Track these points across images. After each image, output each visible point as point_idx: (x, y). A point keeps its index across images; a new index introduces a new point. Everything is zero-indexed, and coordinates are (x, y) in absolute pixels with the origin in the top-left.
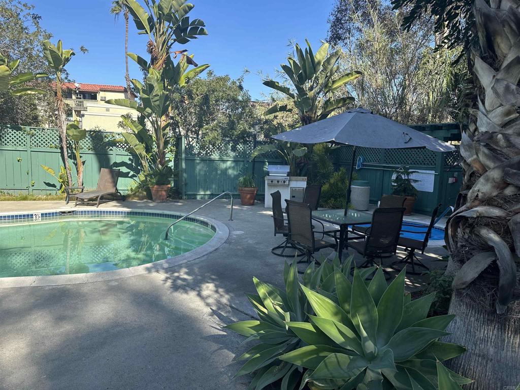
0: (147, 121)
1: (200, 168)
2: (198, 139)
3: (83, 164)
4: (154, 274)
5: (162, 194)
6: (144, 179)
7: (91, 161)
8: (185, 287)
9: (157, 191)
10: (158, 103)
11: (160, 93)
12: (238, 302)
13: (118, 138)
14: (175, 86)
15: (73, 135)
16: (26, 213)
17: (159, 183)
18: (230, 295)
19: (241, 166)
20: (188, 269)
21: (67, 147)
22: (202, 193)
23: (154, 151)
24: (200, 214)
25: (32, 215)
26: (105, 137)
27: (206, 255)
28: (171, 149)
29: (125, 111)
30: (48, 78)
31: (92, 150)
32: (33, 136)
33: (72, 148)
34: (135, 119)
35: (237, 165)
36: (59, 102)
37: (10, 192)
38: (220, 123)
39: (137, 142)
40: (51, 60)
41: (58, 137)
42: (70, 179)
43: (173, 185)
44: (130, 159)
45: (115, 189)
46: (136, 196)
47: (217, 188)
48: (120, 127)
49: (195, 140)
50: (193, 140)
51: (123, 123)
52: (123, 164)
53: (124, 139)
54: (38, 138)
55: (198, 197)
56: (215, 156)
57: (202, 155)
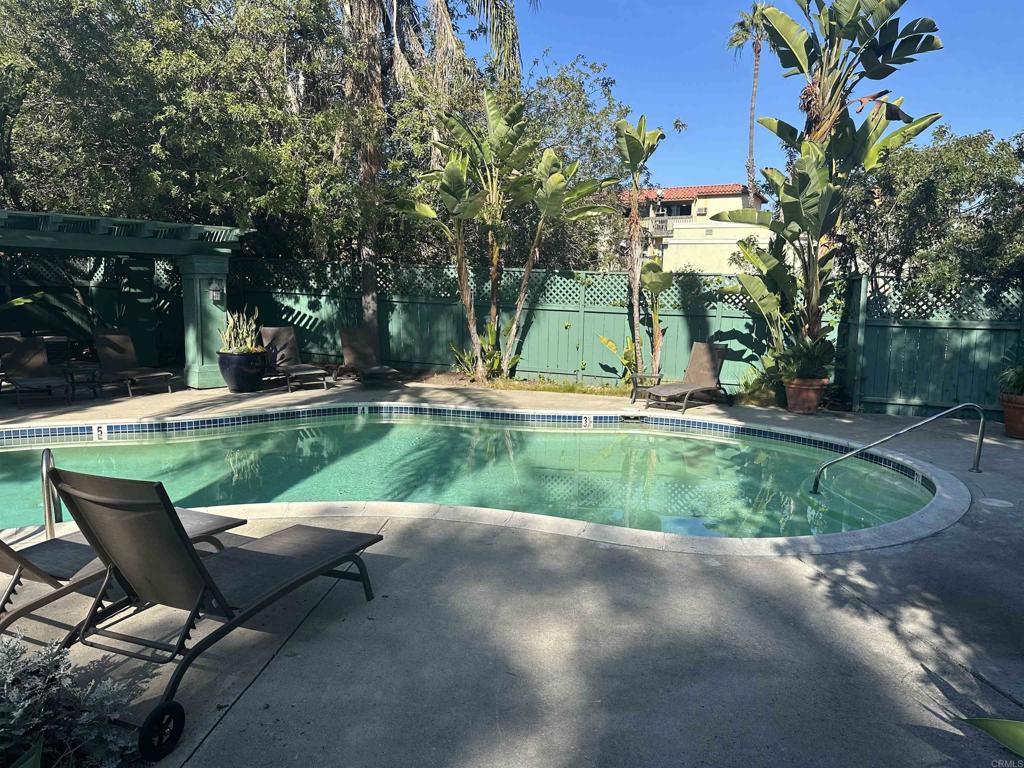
0: (789, 248)
1: (898, 344)
2: (898, 280)
3: (663, 334)
4: (791, 562)
5: (808, 396)
6: (773, 364)
7: (676, 327)
8: (862, 604)
9: (799, 391)
10: (815, 210)
11: (821, 189)
12: (994, 668)
13: (728, 285)
14: (853, 171)
15: (651, 283)
16: (571, 413)
17: (803, 375)
18: (972, 648)
19: (1011, 343)
20: (867, 566)
21: (640, 304)
22: (901, 401)
23: (798, 309)
24: (895, 449)
25: (580, 418)
26: (705, 283)
27: (912, 542)
28: (834, 304)
29: (744, 231)
30: (616, 185)
31: (679, 309)
32: (589, 286)
33: (647, 305)
34: (765, 246)
35: (997, 340)
36: (633, 226)
37: (552, 377)
38: (958, 242)
39: (766, 292)
40: (626, 153)
41: (625, 288)
42: (640, 361)
43: (832, 379)
44: (747, 325)
45: (716, 380)
46: (754, 398)
47: (939, 392)
48: (734, 265)
49: (891, 282)
50: (886, 283)
51: (738, 256)
52: (734, 334)
53: (740, 287)
54: (595, 290)
55: (891, 410)
56: (941, 318)
57: (906, 315)
